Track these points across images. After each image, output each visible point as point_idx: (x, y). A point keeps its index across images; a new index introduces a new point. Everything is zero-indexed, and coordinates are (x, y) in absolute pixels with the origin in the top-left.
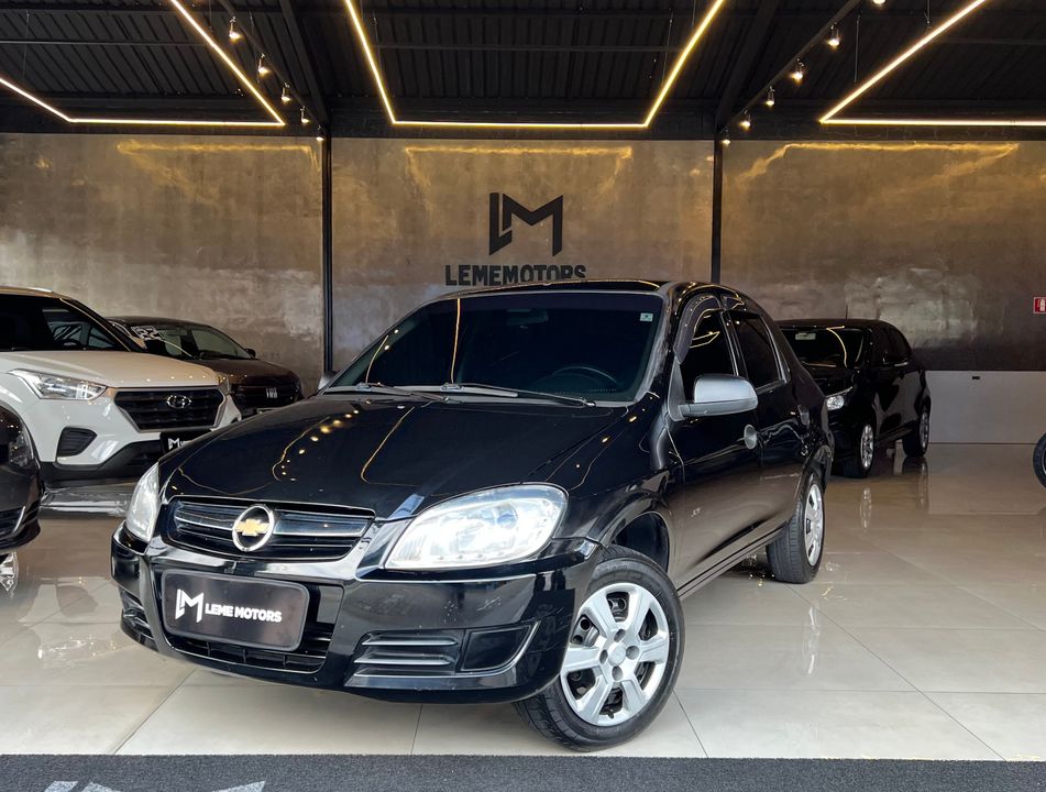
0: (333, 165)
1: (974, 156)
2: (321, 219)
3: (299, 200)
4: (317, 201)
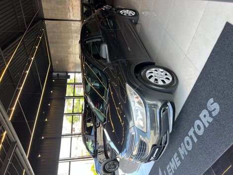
3: (58, 25)
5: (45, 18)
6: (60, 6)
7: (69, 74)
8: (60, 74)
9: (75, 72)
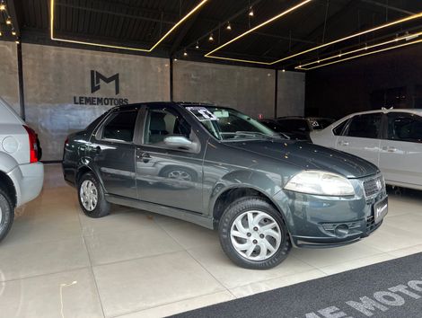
6: (51, 79)
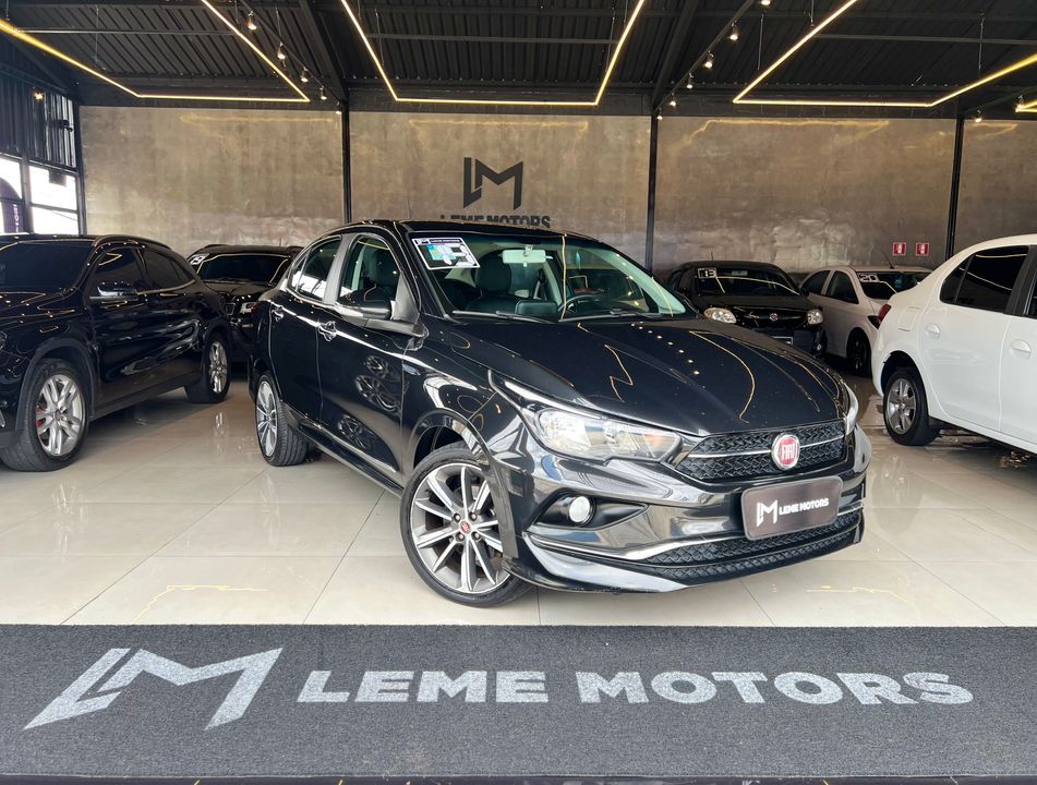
0: (351, 134)
1: (854, 130)
2: (342, 177)
3: (324, 162)
4: (338, 163)
5: (351, 113)
7: (70, 180)
8: (69, 138)
9: (81, 212)
